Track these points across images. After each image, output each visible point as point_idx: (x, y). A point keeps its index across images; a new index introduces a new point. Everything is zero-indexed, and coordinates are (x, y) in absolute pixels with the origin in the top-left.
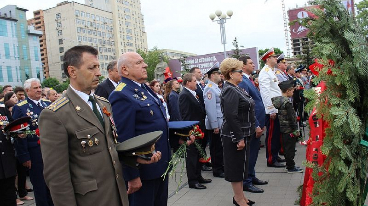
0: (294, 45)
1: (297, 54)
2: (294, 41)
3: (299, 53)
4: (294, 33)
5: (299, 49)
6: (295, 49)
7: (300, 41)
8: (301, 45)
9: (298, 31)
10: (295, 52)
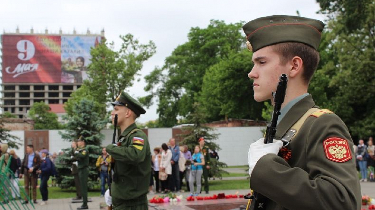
0: (6, 95)
1: (9, 111)
2: (6, 87)
3: (13, 110)
4: (8, 74)
5: (13, 102)
6: (6, 102)
7: (17, 89)
8: (17, 96)
9: (14, 72)
10: (6, 106)
